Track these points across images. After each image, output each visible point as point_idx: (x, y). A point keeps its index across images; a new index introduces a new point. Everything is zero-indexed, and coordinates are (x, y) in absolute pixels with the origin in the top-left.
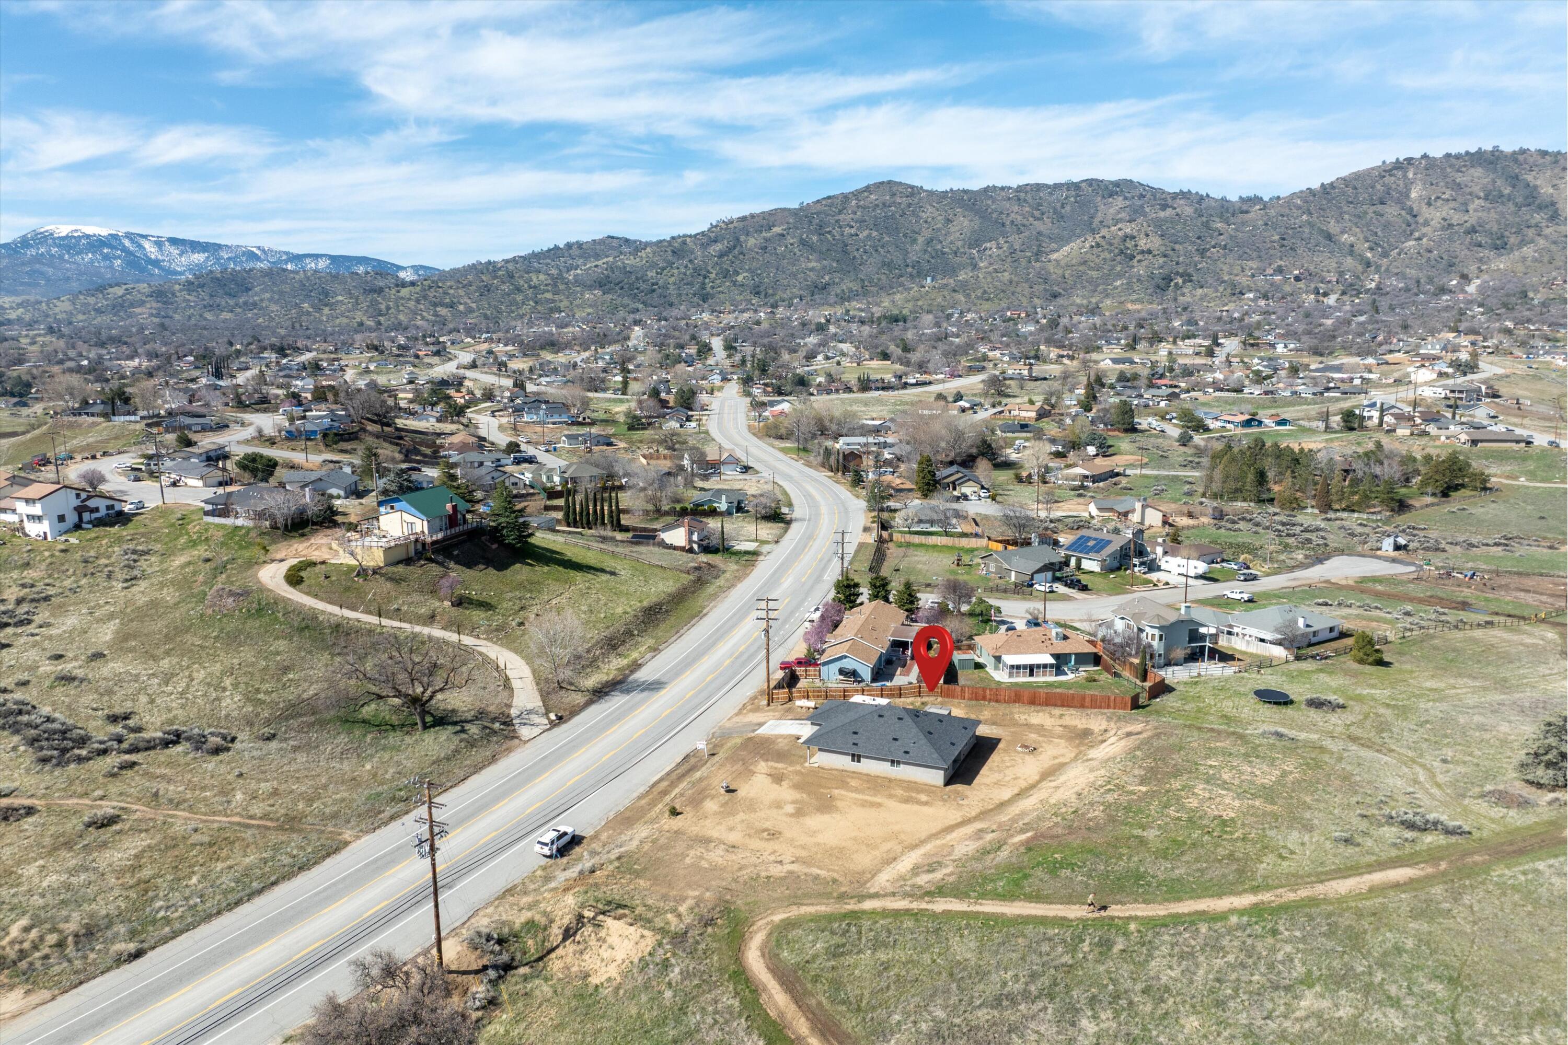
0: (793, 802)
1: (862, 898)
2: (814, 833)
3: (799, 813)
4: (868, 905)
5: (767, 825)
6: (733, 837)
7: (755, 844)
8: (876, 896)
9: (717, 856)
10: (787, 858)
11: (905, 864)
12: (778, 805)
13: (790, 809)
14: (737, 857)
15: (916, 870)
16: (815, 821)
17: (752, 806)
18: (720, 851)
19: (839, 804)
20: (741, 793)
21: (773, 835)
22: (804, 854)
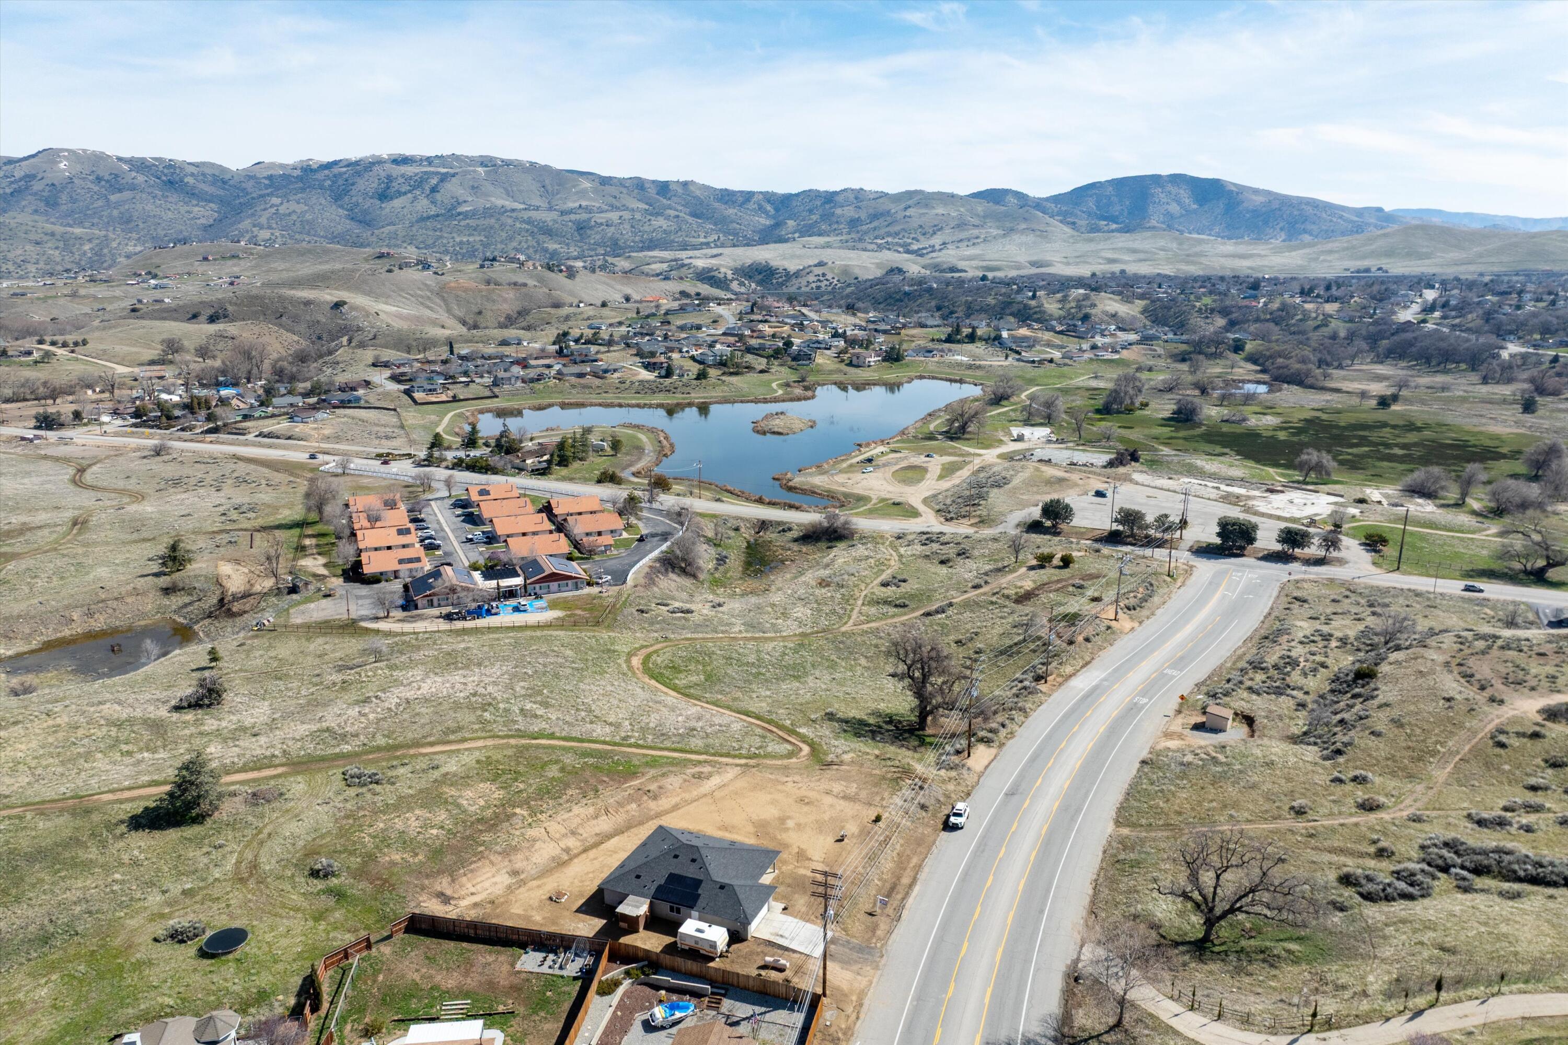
0: (787, 829)
1: (746, 765)
2: (774, 802)
3: (782, 820)
4: (743, 761)
5: (806, 809)
6: (828, 800)
7: (812, 795)
8: (737, 765)
9: (837, 787)
10: (790, 785)
11: (715, 781)
12: (799, 826)
13: (790, 824)
14: (824, 785)
15: (709, 776)
16: (770, 813)
17: (820, 827)
18: (835, 791)
19: (751, 829)
20: (830, 840)
21: (802, 800)
22: (780, 787)
